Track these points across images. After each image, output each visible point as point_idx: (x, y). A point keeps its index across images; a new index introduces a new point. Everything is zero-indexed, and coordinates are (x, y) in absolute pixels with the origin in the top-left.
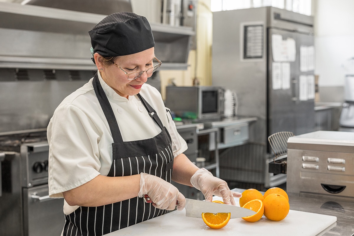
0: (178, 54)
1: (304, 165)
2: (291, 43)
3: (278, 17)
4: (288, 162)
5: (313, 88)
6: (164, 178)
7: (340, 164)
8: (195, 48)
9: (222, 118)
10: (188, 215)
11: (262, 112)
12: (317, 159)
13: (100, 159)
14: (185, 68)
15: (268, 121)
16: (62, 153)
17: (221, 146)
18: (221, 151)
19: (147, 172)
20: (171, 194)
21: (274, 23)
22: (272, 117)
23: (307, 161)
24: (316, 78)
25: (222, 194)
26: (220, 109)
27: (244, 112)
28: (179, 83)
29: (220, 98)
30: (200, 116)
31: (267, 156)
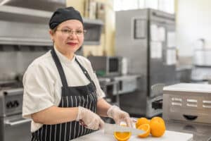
0: (94, 36)
1: (173, 104)
2: (162, 30)
3: (154, 14)
4: (163, 102)
5: (175, 57)
6: (91, 110)
7: (195, 103)
8: (104, 32)
9: (121, 75)
10: (105, 133)
11: (144, 72)
12: (181, 100)
13: (55, 96)
14: (99, 44)
15: (149, 77)
16: (32, 91)
17: (120, 92)
18: (121, 95)
19: (82, 106)
20: (96, 120)
21: (152, 18)
22: (151, 74)
23: (175, 101)
24: (177, 51)
25: (126, 121)
26: (119, 70)
27: (134, 71)
28: (95, 54)
29: (120, 63)
30: (108, 73)
31: (147, 98)
